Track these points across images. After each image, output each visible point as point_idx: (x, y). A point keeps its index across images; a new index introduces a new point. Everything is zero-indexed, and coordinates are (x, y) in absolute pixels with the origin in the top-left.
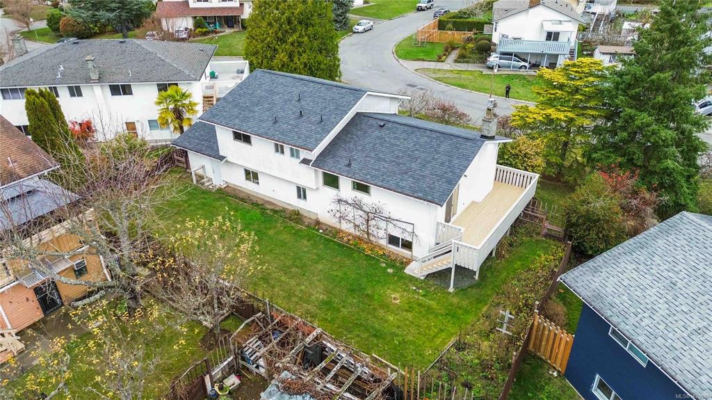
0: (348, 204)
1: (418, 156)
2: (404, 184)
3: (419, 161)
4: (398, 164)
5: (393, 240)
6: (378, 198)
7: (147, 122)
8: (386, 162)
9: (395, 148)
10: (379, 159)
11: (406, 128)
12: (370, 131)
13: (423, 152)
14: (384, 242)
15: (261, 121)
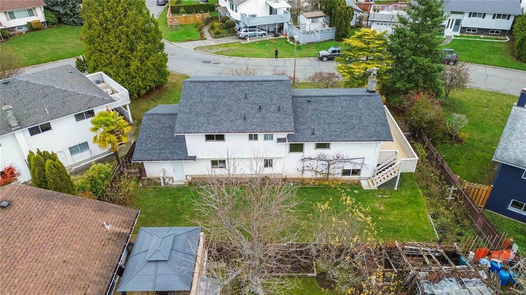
0: (312, 159)
1: (351, 114)
2: (359, 135)
3: (354, 117)
4: (344, 123)
5: (346, 172)
6: (337, 149)
7: (68, 150)
8: (335, 124)
9: (332, 113)
10: (329, 124)
11: (327, 98)
12: (305, 106)
13: (352, 111)
14: (340, 176)
15: (232, 121)
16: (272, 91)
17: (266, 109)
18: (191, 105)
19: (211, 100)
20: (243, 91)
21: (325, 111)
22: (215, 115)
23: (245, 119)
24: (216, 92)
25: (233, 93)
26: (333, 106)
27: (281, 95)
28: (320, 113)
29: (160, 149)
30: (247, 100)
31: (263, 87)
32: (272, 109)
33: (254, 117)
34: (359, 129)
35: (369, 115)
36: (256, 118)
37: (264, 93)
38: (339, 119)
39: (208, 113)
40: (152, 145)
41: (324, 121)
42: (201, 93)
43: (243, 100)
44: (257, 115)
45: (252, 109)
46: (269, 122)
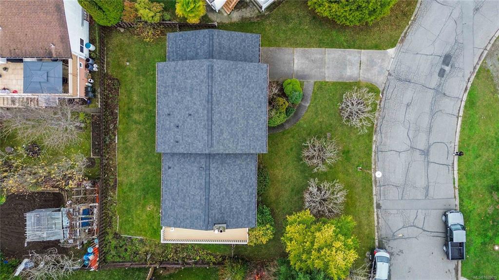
1: (186, 200)
15: (168, 105)
16: (197, 137)
17: (178, 132)
18: (183, 70)
19: (189, 86)
20: (197, 112)
21: (190, 180)
22: (173, 91)
23: (169, 115)
24: (197, 90)
25: (195, 104)
26: (195, 188)
27: (192, 144)
28: (188, 176)
29: (176, 52)
30: (187, 116)
31: (202, 129)
32: (177, 136)
33: (170, 122)
34: (172, 203)
35: (184, 215)
36: (170, 124)
37: (195, 130)
38: (182, 190)
39: (175, 85)
40: (180, 45)
41: (180, 178)
42: (196, 76)
43: (187, 112)
44: (172, 125)
45: (179, 120)
46: (165, 134)
